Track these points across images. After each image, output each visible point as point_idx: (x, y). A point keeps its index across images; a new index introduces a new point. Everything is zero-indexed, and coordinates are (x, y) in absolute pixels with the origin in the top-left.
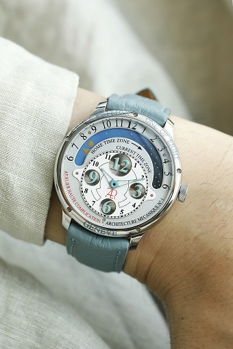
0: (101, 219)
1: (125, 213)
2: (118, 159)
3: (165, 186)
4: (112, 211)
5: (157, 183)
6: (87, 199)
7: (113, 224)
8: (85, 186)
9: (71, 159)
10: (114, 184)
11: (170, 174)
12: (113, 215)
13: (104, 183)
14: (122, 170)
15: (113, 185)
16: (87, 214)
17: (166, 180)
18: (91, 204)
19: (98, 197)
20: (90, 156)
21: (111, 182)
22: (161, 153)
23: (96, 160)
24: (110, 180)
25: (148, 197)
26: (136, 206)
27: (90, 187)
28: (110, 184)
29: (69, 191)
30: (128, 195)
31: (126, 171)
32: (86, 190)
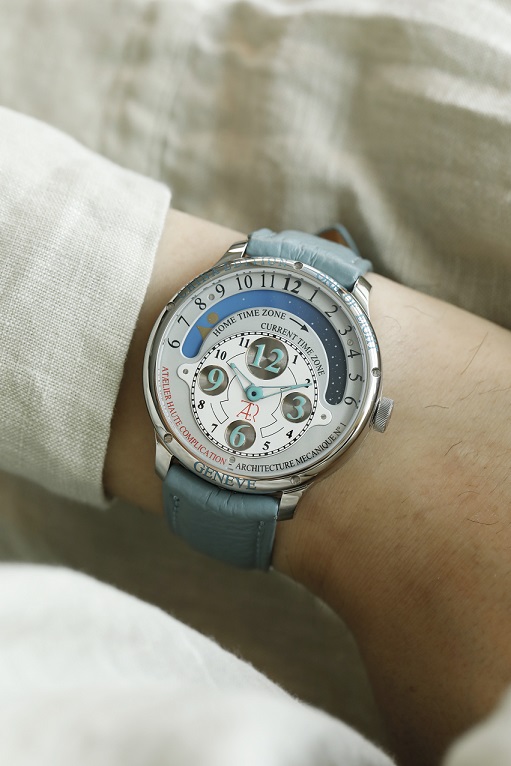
0: (227, 457)
1: (272, 447)
2: (262, 348)
3: (348, 401)
4: (249, 444)
5: (334, 395)
6: (202, 420)
7: (250, 468)
8: (199, 395)
9: (175, 344)
10: (254, 394)
11: (359, 378)
12: (249, 451)
13: (234, 392)
14: (270, 368)
15: (251, 395)
16: (201, 448)
17: (350, 389)
18: (209, 429)
19: (222, 418)
20: (211, 339)
21: (248, 388)
22: (344, 339)
23: (222, 348)
24: (246, 385)
25: (316, 420)
26: (294, 436)
27: (208, 399)
28: (246, 392)
29: (170, 404)
30: (279, 415)
31: (277, 371)
32: (202, 404)
